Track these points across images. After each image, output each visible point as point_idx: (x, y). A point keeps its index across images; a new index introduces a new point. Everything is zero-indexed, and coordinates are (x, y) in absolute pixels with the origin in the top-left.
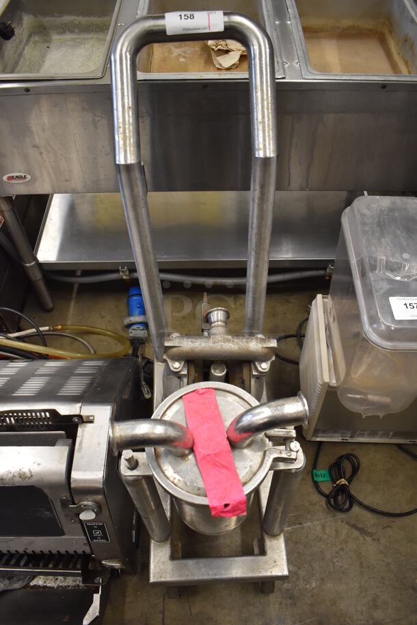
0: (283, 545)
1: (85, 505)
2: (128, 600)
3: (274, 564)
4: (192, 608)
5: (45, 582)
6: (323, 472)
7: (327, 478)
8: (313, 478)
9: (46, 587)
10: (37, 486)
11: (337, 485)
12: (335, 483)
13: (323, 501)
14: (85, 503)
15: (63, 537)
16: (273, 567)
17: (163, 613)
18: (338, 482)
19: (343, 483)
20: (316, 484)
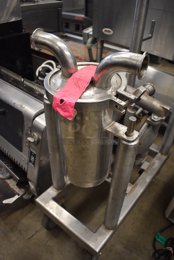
0: (108, 237)
1: (34, 135)
2: (30, 215)
3: (95, 241)
4: (49, 241)
5: (10, 183)
6: (163, 238)
7: (163, 243)
8: (155, 236)
9: (9, 185)
10: (23, 113)
11: (166, 249)
12: (165, 248)
13: (153, 251)
14: (35, 134)
15: (21, 153)
16: (93, 241)
17: (36, 232)
18: (167, 248)
19: (170, 250)
20: (155, 240)
